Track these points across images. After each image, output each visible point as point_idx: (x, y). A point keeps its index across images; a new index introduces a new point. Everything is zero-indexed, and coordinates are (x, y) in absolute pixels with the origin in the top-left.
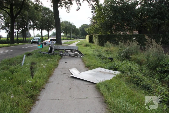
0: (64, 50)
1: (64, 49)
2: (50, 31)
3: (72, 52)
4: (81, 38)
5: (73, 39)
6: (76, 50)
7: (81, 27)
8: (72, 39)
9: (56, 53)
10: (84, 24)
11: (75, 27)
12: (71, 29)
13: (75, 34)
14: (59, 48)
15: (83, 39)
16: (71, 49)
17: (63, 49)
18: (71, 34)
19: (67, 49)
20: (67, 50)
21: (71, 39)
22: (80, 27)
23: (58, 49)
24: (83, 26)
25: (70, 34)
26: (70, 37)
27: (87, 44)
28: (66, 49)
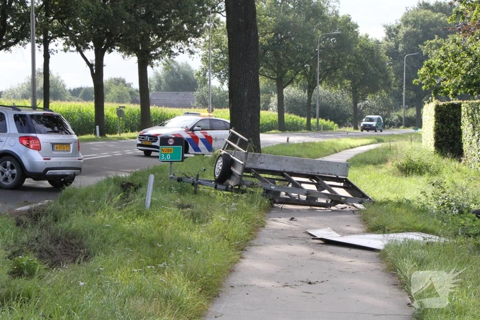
0: (284, 176)
1: (281, 173)
2: (156, 57)
3: (320, 187)
4: (395, 116)
5: (329, 123)
6: (337, 180)
7: (397, 30)
8: (318, 128)
9: (249, 183)
10: (426, 6)
11: (348, 27)
12: (313, 44)
13: (347, 82)
14: (262, 166)
15: (407, 126)
16: (315, 172)
17: (278, 170)
18: (311, 88)
19: (295, 170)
20: (295, 179)
21: (309, 127)
22: (391, 32)
23: (256, 170)
24: (415, 23)
25: (303, 87)
26: (306, 109)
27: (416, 161)
28: (290, 169)
